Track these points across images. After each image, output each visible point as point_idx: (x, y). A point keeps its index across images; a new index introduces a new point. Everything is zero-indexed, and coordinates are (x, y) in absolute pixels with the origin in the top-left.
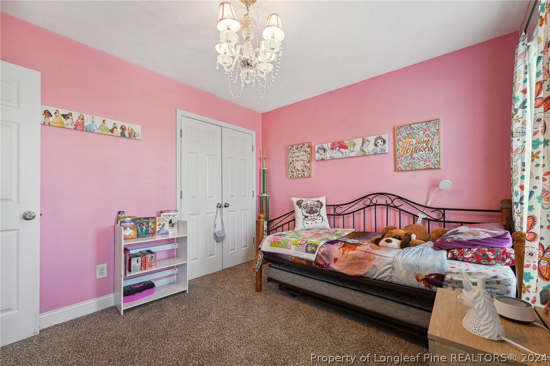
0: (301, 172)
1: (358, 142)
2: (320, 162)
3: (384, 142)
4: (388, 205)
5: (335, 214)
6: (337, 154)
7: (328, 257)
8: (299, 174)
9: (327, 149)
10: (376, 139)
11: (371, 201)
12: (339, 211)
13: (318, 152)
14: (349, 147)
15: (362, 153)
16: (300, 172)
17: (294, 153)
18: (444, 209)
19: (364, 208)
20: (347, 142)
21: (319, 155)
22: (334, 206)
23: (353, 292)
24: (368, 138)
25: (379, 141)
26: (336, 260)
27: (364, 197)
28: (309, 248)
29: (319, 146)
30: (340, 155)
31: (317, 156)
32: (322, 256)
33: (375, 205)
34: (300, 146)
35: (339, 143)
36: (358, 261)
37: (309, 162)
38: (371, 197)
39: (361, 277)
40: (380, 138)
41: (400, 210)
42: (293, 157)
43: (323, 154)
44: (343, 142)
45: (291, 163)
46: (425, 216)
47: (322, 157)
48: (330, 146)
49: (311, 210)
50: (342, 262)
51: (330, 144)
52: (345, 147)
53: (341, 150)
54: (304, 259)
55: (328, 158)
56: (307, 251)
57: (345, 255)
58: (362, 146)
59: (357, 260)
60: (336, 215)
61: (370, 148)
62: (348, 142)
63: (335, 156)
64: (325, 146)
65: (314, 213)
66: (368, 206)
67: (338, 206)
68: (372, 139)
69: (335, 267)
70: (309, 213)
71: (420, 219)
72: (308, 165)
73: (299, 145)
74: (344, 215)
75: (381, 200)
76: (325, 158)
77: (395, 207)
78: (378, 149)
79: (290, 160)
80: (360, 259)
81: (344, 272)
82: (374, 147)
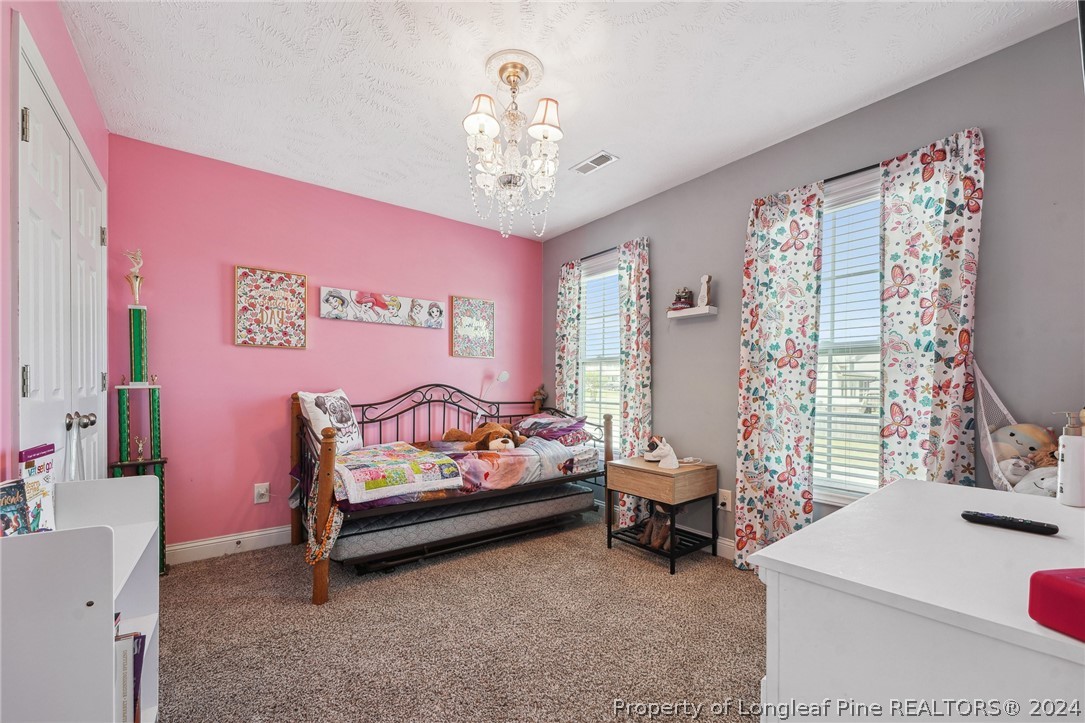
0: (280, 334)
1: (406, 303)
2: (332, 322)
3: (441, 313)
4: (445, 401)
5: (365, 420)
6: (368, 314)
7: (476, 475)
8: (273, 339)
9: (350, 300)
10: (431, 307)
11: (424, 396)
12: (371, 414)
13: (327, 301)
14: (391, 307)
15: (411, 322)
16: (274, 335)
17: (257, 287)
18: (499, 403)
19: (413, 407)
20: (386, 299)
21: (330, 309)
22: (363, 406)
23: (496, 512)
24: (420, 301)
25: (435, 309)
26: (487, 475)
27: (415, 391)
28: (446, 471)
29: (332, 289)
30: (374, 318)
31: (325, 309)
32: (468, 477)
33: (429, 402)
34: (276, 277)
35: (372, 295)
36: (511, 469)
37: (303, 317)
38: (424, 390)
39: (513, 486)
40: (435, 306)
41: (459, 406)
42: (252, 297)
43: (340, 308)
44: (380, 295)
45: (245, 309)
46: (484, 413)
47: (335, 312)
48: (354, 297)
49: (343, 416)
50: (494, 475)
51: (354, 294)
52: (384, 306)
53: (377, 308)
54: (441, 491)
55: (350, 318)
56: (444, 477)
57: (496, 466)
58: (412, 310)
59: (509, 469)
60: (367, 422)
61: (422, 316)
62: (389, 299)
63: (365, 317)
64: (345, 294)
65: (346, 421)
66: (420, 404)
67: (370, 405)
68: (426, 304)
69: (488, 484)
70: (341, 421)
71: (479, 416)
72: (301, 322)
73: (272, 272)
74: (380, 420)
75: (437, 394)
76: (343, 315)
77: (454, 403)
78: (433, 321)
79: (243, 302)
80: (512, 465)
81: (499, 487)
82: (428, 317)
